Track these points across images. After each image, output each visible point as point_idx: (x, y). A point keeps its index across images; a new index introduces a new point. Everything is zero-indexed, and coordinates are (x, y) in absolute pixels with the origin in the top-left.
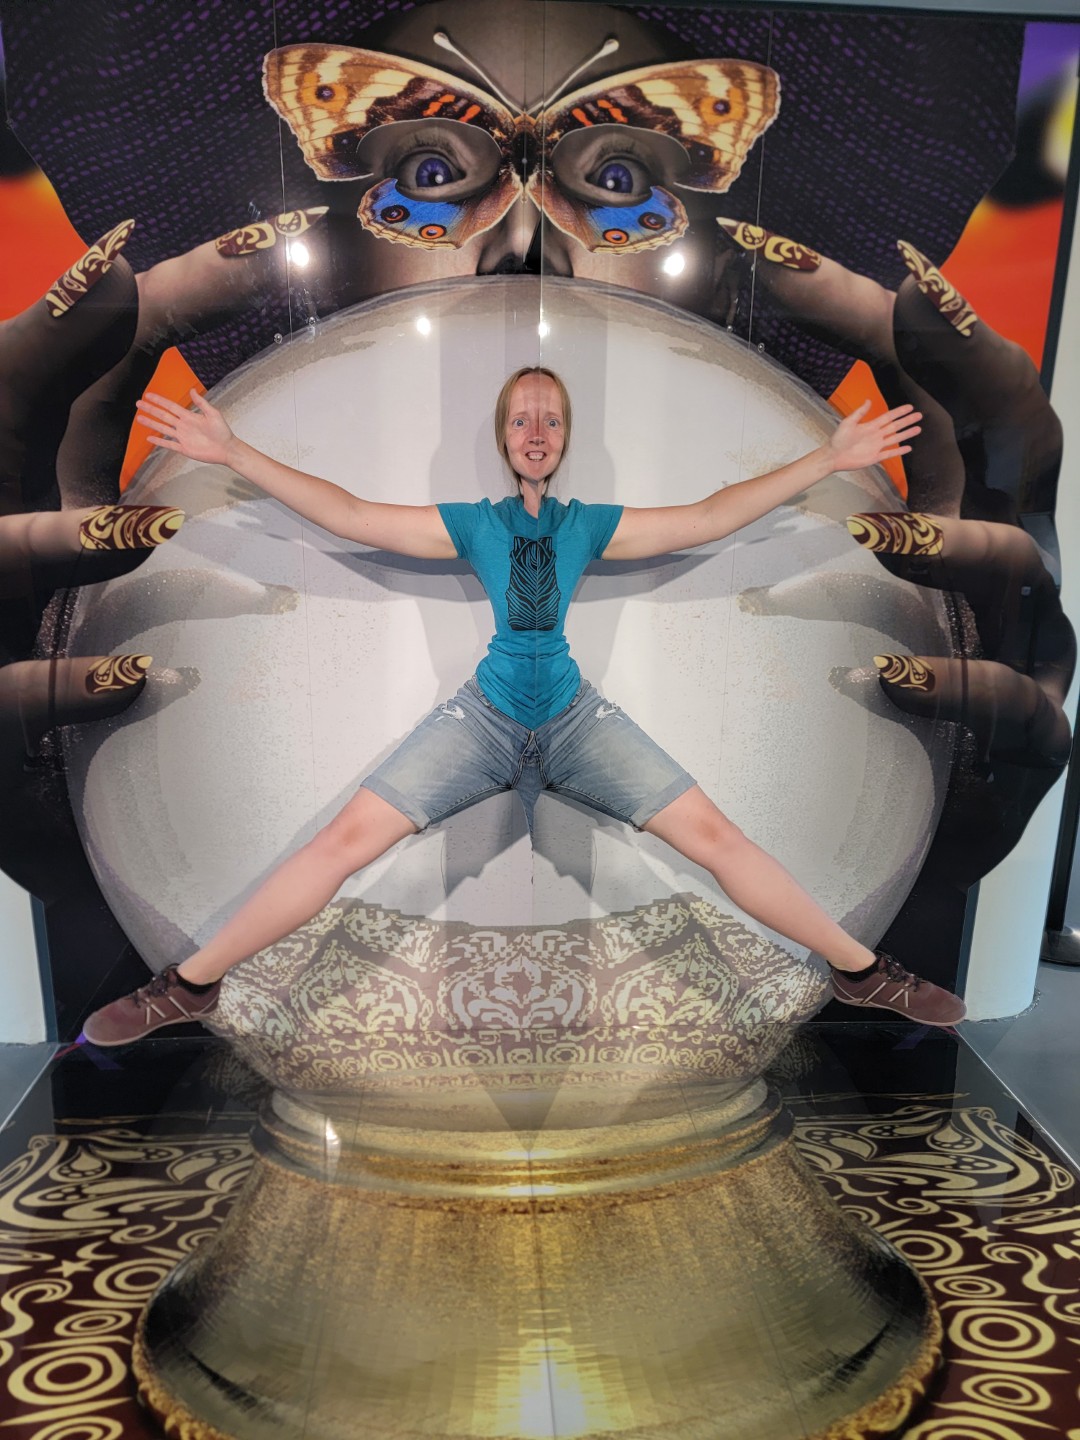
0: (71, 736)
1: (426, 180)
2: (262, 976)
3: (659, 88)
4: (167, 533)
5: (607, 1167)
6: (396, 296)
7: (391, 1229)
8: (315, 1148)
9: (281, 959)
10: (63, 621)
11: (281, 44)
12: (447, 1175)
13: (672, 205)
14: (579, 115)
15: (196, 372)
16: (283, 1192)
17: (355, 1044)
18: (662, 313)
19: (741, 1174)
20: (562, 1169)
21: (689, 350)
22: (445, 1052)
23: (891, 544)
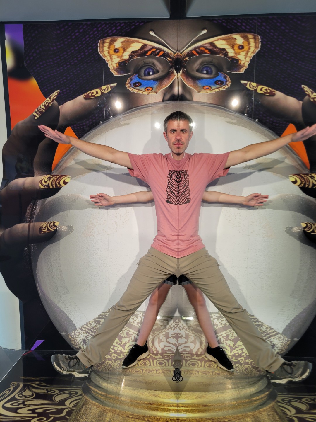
0: (34, 247)
1: (147, 74)
2: (91, 330)
3: (220, 43)
4: (65, 183)
5: (206, 408)
6: (137, 109)
8: (103, 393)
9: (97, 324)
10: (33, 211)
11: (104, 37)
12: (148, 407)
13: (225, 77)
14: (194, 52)
15: (76, 134)
16: (90, 409)
17: (121, 356)
18: (223, 111)
19: (257, 414)
20: (190, 407)
21: (232, 122)
22: (151, 360)
23: (305, 184)
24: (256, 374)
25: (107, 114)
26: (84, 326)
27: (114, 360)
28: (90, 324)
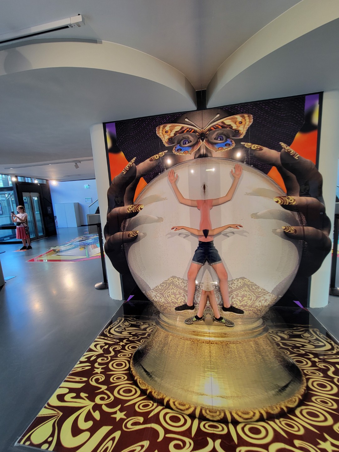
1: (184, 144)
2: (159, 290)
3: (228, 121)
4: (141, 209)
9: (162, 287)
10: (125, 225)
11: (159, 125)
12: (192, 333)
13: (231, 142)
14: (212, 128)
15: (146, 181)
16: (160, 333)
19: (256, 340)
20: (216, 334)
23: (284, 203)
24: (256, 316)
26: (155, 288)
27: (172, 307)
28: (158, 287)
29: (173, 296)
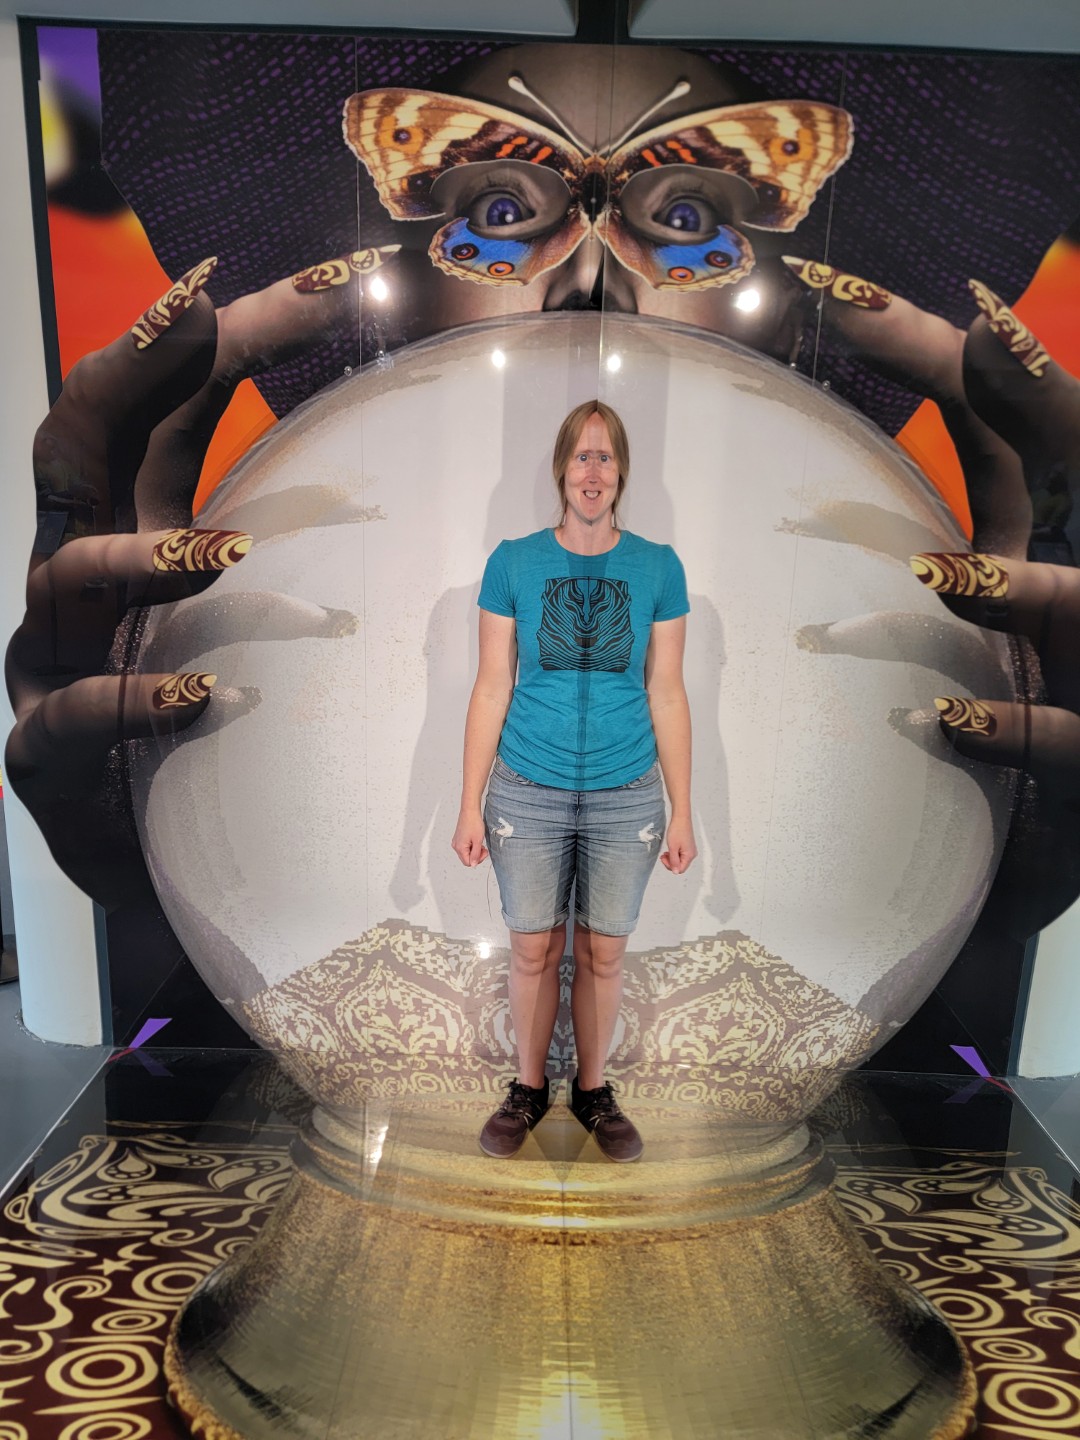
0: (137, 750)
1: (496, 219)
2: (309, 992)
3: (729, 129)
4: (235, 556)
5: (640, 1203)
6: (463, 331)
7: (422, 1250)
8: (352, 1165)
9: (328, 976)
10: (134, 638)
11: (362, 89)
12: (480, 1200)
13: (738, 243)
14: (648, 155)
15: (269, 403)
16: (319, 1206)
17: (397, 1065)
18: (726, 350)
19: (779, 1221)
20: (595, 1202)
21: (751, 387)
22: (485, 1077)
23: (955, 585)
24: (779, 1116)
25: (367, 343)
26: (290, 981)
27: (378, 1075)
28: (309, 975)
29: (385, 1020)
